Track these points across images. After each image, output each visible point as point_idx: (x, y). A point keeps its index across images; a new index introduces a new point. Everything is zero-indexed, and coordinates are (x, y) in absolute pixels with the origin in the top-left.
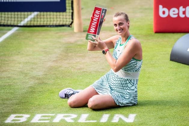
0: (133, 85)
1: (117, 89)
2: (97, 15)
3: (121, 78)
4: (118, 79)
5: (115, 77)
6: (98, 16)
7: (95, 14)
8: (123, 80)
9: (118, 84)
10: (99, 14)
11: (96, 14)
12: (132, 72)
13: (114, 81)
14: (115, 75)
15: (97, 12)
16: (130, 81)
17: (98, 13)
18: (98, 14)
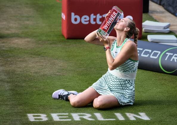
0: (131, 85)
1: (117, 90)
3: (121, 79)
4: (117, 80)
5: (114, 78)
8: (122, 81)
9: (117, 85)
10: (115, 15)
12: (130, 72)
13: (113, 82)
14: (113, 76)
16: (128, 81)
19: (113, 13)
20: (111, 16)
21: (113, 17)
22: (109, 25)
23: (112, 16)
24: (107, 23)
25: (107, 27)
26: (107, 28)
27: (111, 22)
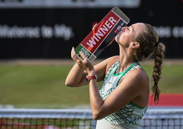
2: (109, 24)
6: (110, 26)
7: (107, 22)
10: (113, 24)
11: (109, 22)
15: (111, 19)
17: (112, 22)
18: (111, 24)
19: (109, 20)
20: (106, 24)
21: (108, 25)
22: (98, 40)
23: (108, 23)
24: (94, 36)
25: (95, 43)
26: (93, 45)
27: (102, 35)
